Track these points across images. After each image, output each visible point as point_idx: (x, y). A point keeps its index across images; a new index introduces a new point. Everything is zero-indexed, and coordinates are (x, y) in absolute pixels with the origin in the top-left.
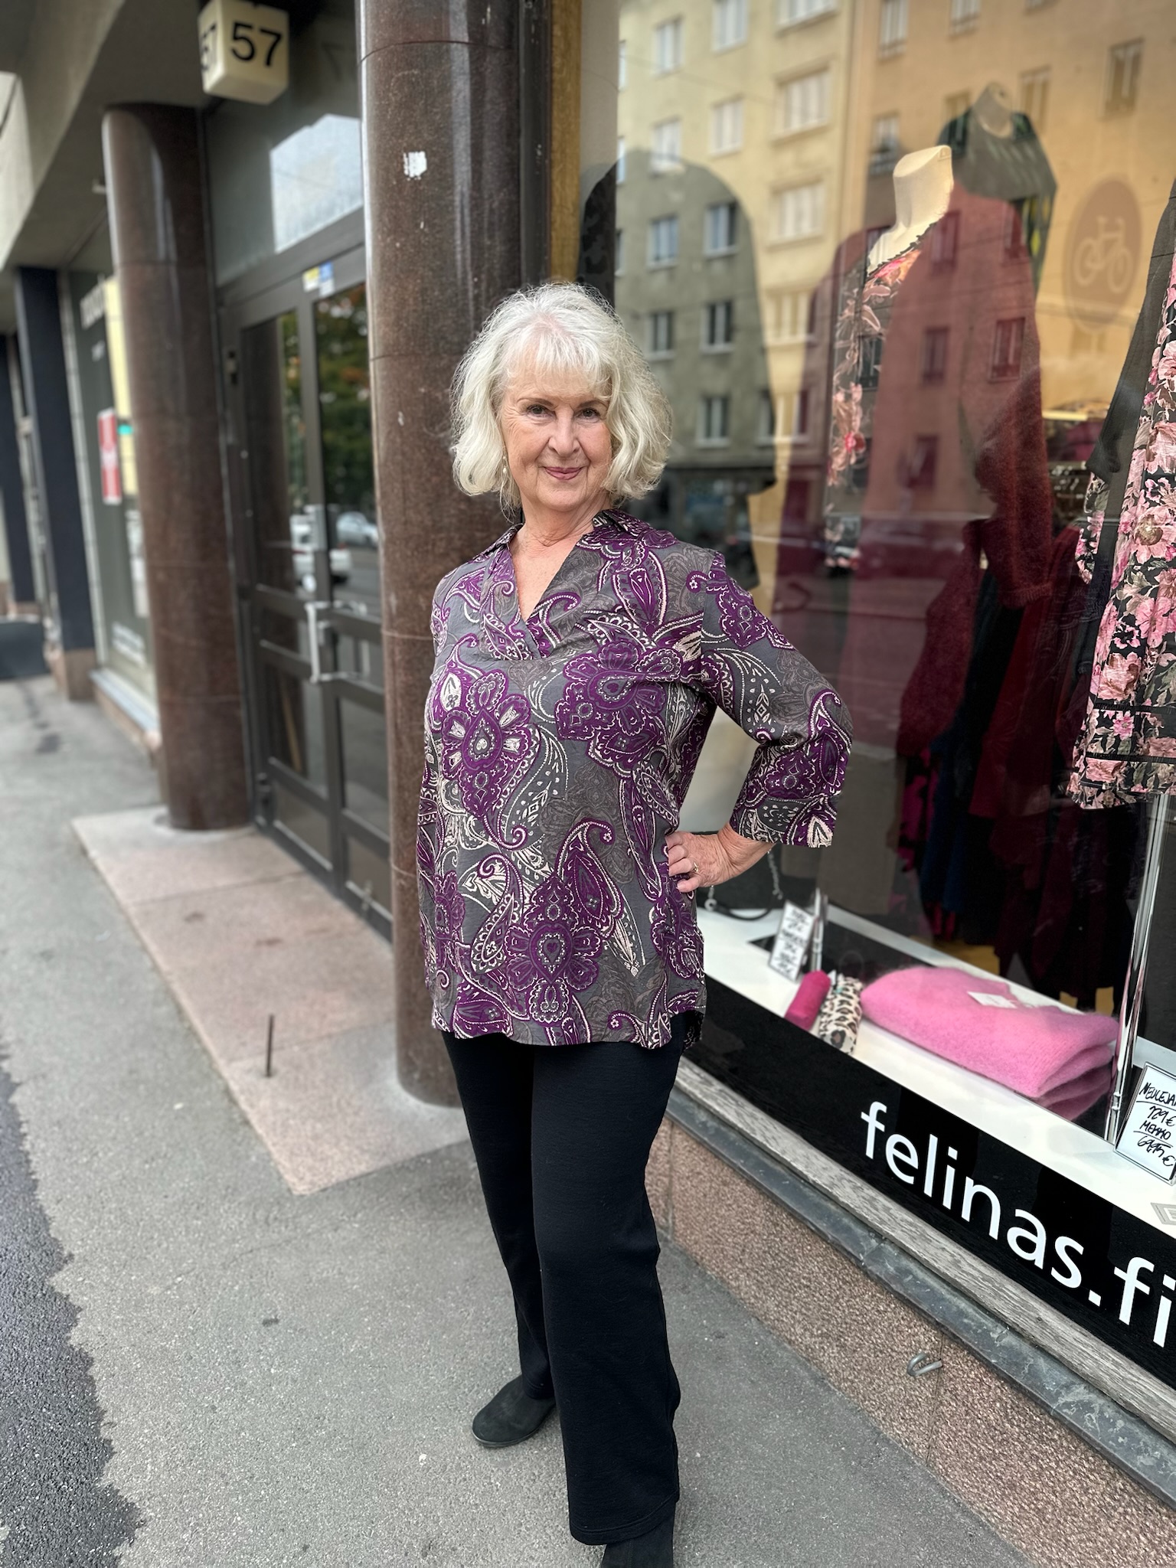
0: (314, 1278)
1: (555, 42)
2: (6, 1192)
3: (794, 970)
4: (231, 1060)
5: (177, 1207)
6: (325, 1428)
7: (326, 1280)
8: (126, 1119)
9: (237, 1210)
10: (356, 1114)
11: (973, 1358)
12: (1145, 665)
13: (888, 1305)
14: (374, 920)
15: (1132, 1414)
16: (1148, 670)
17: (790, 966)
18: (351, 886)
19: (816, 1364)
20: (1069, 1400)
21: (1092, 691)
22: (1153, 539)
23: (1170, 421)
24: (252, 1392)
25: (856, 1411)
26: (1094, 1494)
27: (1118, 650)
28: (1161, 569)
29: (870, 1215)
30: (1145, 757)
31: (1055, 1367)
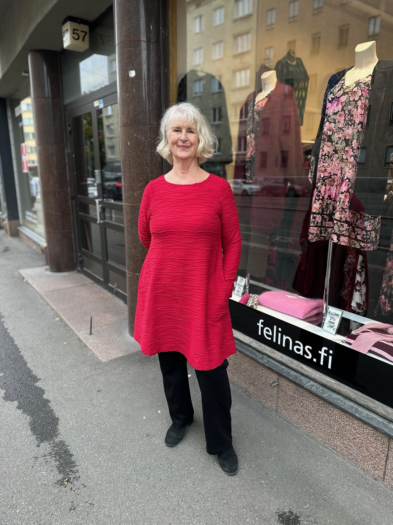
0: (110, 381)
1: (170, 41)
2: (18, 365)
3: (241, 294)
4: (79, 331)
5: (69, 367)
6: (117, 413)
7: (114, 381)
8: (50, 347)
9: (86, 367)
10: (118, 343)
11: (286, 379)
12: (323, 203)
13: (265, 371)
14: (117, 294)
15: (324, 386)
16: (325, 204)
17: (239, 293)
18: (110, 285)
19: (248, 392)
20: (309, 384)
21: (312, 211)
22: (325, 171)
23: (327, 142)
24: (96, 406)
26: (315, 407)
27: (317, 199)
28: (327, 179)
29: (260, 349)
30: (325, 227)
31: (306, 378)
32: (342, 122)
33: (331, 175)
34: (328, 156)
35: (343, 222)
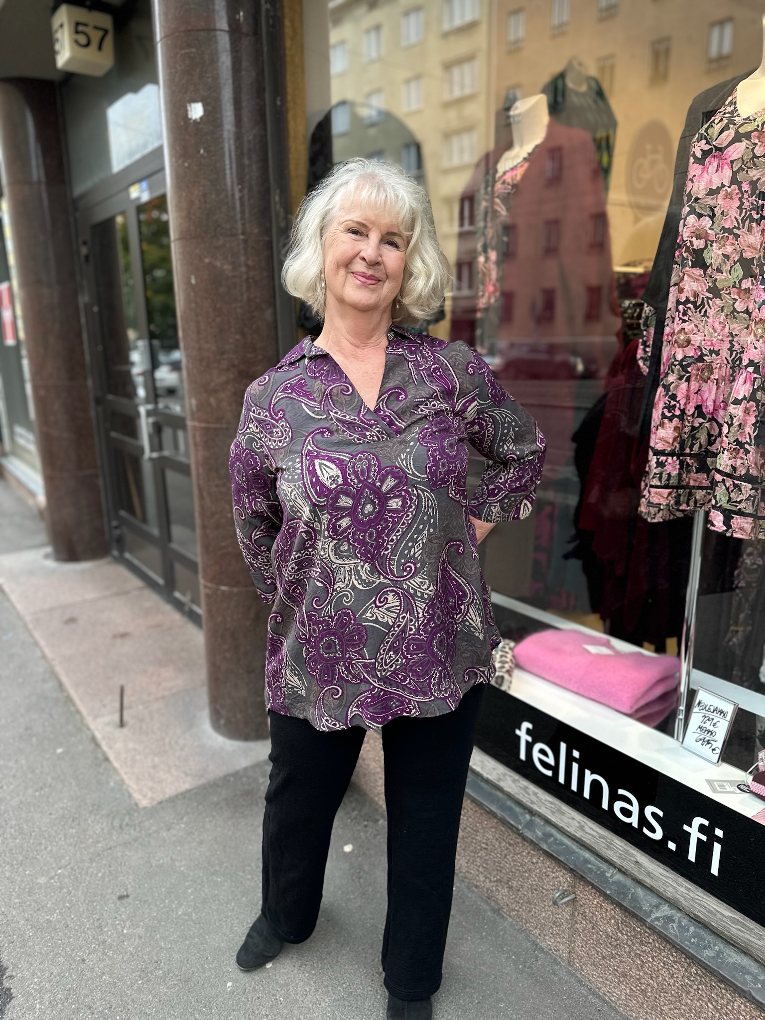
0: (154, 865)
1: (286, 30)
4: (96, 717)
5: (58, 821)
6: (161, 969)
7: (162, 866)
8: (23, 762)
9: (101, 821)
10: (182, 749)
11: (595, 891)
12: (684, 426)
13: (539, 858)
15: (699, 922)
16: (687, 430)
18: (177, 595)
19: (494, 901)
20: (659, 915)
21: (652, 444)
22: (686, 344)
23: (692, 267)
24: (110, 946)
25: (520, 931)
26: (677, 978)
27: (666, 417)
28: (691, 363)
29: (525, 800)
30: (687, 487)
31: (649, 892)
32: (734, 213)
33: (702, 355)
34: (694, 303)
35: (740, 478)
